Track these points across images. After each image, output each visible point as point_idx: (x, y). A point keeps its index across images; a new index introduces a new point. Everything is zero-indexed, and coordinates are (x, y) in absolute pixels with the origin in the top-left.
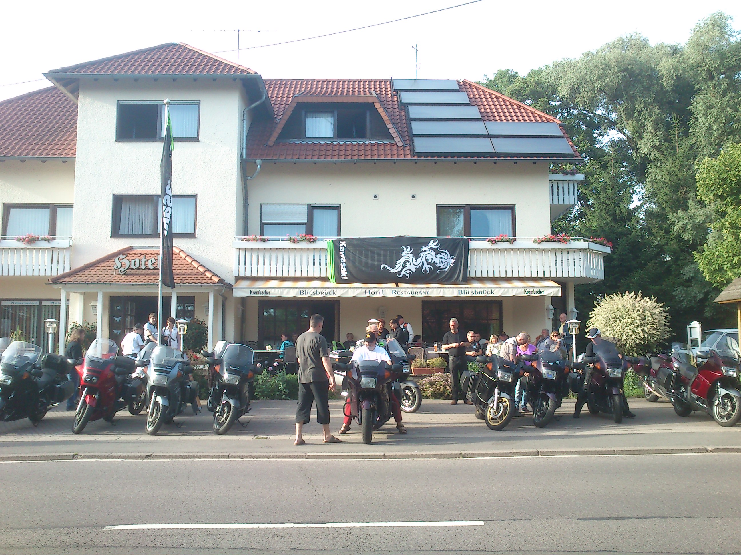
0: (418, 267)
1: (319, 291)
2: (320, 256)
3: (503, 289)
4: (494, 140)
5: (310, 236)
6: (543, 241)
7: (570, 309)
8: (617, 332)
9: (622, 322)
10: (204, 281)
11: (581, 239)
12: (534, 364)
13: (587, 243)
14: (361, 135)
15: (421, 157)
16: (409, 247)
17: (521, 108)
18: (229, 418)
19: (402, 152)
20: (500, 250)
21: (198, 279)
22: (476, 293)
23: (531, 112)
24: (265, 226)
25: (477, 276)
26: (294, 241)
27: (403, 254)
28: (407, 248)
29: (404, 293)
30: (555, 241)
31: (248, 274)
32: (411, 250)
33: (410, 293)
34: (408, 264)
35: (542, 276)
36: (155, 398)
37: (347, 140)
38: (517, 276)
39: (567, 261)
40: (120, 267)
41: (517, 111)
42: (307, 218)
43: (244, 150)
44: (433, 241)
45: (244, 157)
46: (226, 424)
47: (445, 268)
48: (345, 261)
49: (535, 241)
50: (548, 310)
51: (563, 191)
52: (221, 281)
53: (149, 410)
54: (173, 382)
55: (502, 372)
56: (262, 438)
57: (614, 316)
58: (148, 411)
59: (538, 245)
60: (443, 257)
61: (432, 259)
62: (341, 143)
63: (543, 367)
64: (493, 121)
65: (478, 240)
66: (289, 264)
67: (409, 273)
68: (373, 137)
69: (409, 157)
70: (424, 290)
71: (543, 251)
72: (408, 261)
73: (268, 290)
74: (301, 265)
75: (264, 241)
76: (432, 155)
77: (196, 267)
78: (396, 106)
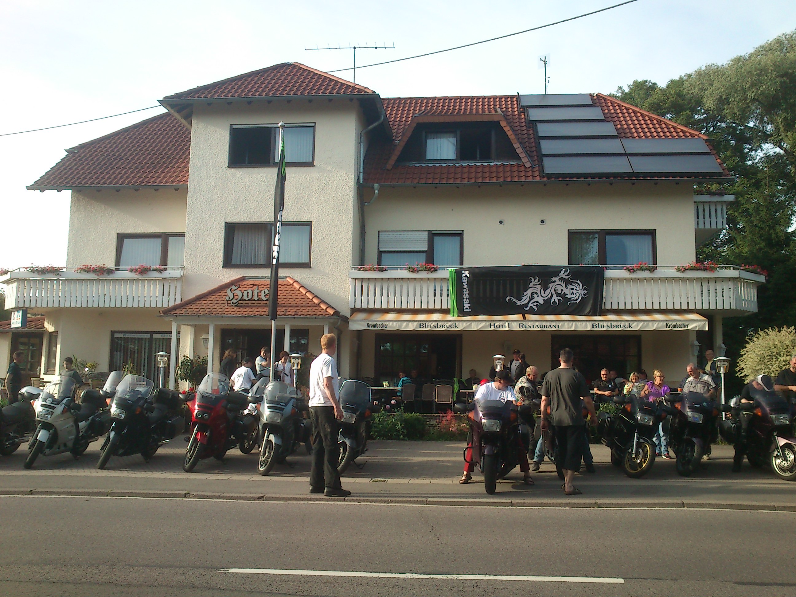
0: (546, 298)
1: (440, 324)
2: (441, 287)
3: (642, 323)
4: (631, 159)
5: (430, 265)
6: (687, 270)
7: (717, 345)
8: (773, 371)
9: (779, 360)
10: (318, 313)
11: (731, 267)
12: (678, 406)
13: (738, 271)
14: (486, 156)
15: (551, 178)
16: (538, 278)
17: (662, 123)
18: (345, 458)
19: (530, 173)
20: (638, 279)
21: (313, 311)
22: (612, 327)
23: (674, 127)
24: (383, 254)
25: (613, 308)
26: (413, 271)
27: (531, 285)
28: (535, 279)
29: (532, 326)
30: (701, 270)
31: (364, 306)
32: (539, 281)
33: (539, 326)
34: (535, 296)
35: (686, 308)
36: (268, 436)
37: (471, 162)
38: (658, 308)
39: (714, 291)
40: (233, 299)
41: (657, 126)
42: (427, 246)
43: (361, 174)
44: (564, 269)
45: (361, 182)
46: (341, 465)
47: (577, 300)
48: (468, 292)
49: (678, 270)
50: (693, 345)
51: (710, 214)
52: (336, 313)
53: (262, 449)
54: (287, 420)
55: (642, 414)
56: (380, 481)
57: (770, 353)
58: (260, 449)
59: (682, 274)
60: (575, 288)
61: (562, 290)
62: (464, 165)
63: (688, 410)
64: (631, 138)
65: (614, 268)
66: (408, 296)
67: (537, 305)
68: (498, 158)
69: (538, 179)
70: (554, 324)
71: (688, 281)
72: (536, 293)
73: (385, 323)
74: (421, 296)
75: (382, 270)
76: (564, 176)
77: (311, 298)
78: (524, 124)
